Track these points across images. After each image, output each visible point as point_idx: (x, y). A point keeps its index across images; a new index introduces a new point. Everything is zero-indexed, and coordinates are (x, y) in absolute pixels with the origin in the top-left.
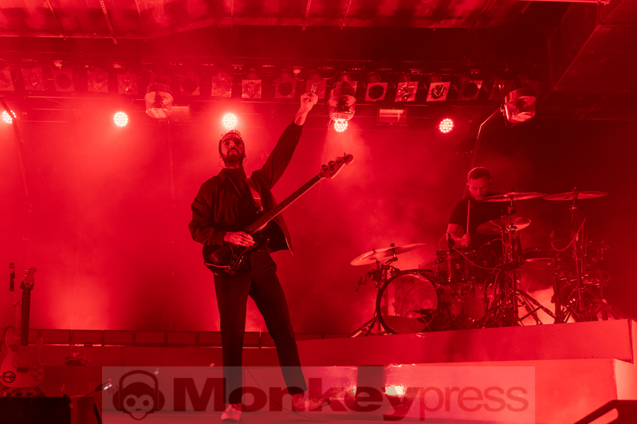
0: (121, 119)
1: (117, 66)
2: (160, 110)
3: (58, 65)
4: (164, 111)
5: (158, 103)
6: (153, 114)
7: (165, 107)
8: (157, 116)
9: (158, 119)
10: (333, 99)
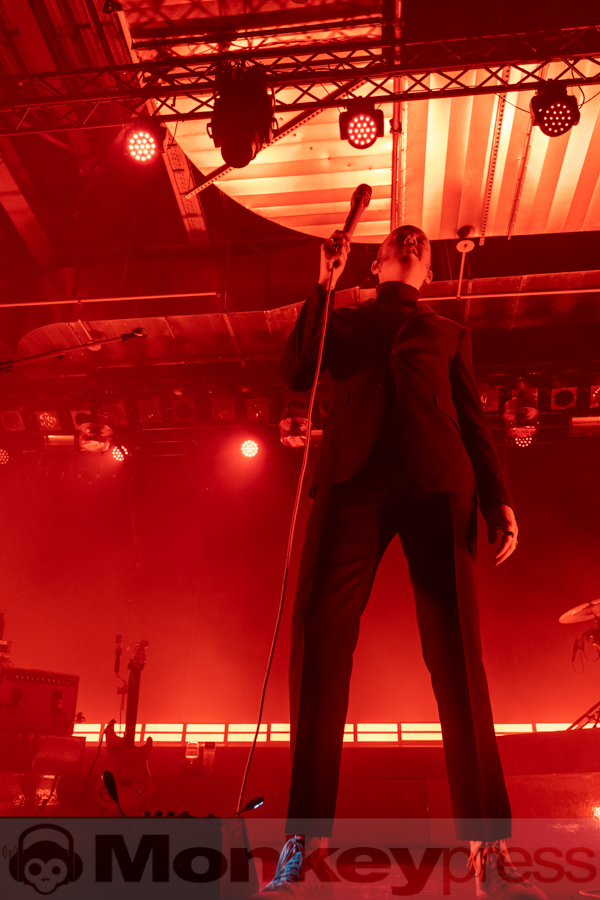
0: (250, 449)
1: (245, 390)
2: (297, 438)
3: (178, 393)
4: (302, 439)
5: (295, 431)
6: (288, 443)
7: (304, 433)
8: (294, 445)
9: (295, 448)
10: (509, 413)
